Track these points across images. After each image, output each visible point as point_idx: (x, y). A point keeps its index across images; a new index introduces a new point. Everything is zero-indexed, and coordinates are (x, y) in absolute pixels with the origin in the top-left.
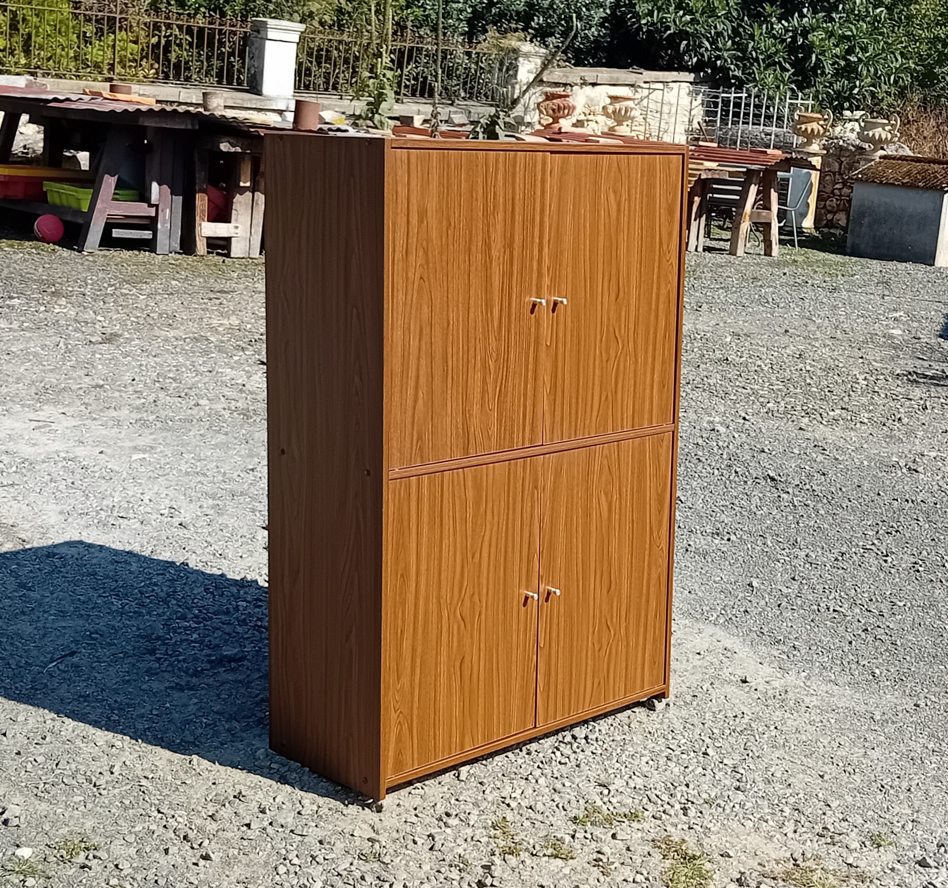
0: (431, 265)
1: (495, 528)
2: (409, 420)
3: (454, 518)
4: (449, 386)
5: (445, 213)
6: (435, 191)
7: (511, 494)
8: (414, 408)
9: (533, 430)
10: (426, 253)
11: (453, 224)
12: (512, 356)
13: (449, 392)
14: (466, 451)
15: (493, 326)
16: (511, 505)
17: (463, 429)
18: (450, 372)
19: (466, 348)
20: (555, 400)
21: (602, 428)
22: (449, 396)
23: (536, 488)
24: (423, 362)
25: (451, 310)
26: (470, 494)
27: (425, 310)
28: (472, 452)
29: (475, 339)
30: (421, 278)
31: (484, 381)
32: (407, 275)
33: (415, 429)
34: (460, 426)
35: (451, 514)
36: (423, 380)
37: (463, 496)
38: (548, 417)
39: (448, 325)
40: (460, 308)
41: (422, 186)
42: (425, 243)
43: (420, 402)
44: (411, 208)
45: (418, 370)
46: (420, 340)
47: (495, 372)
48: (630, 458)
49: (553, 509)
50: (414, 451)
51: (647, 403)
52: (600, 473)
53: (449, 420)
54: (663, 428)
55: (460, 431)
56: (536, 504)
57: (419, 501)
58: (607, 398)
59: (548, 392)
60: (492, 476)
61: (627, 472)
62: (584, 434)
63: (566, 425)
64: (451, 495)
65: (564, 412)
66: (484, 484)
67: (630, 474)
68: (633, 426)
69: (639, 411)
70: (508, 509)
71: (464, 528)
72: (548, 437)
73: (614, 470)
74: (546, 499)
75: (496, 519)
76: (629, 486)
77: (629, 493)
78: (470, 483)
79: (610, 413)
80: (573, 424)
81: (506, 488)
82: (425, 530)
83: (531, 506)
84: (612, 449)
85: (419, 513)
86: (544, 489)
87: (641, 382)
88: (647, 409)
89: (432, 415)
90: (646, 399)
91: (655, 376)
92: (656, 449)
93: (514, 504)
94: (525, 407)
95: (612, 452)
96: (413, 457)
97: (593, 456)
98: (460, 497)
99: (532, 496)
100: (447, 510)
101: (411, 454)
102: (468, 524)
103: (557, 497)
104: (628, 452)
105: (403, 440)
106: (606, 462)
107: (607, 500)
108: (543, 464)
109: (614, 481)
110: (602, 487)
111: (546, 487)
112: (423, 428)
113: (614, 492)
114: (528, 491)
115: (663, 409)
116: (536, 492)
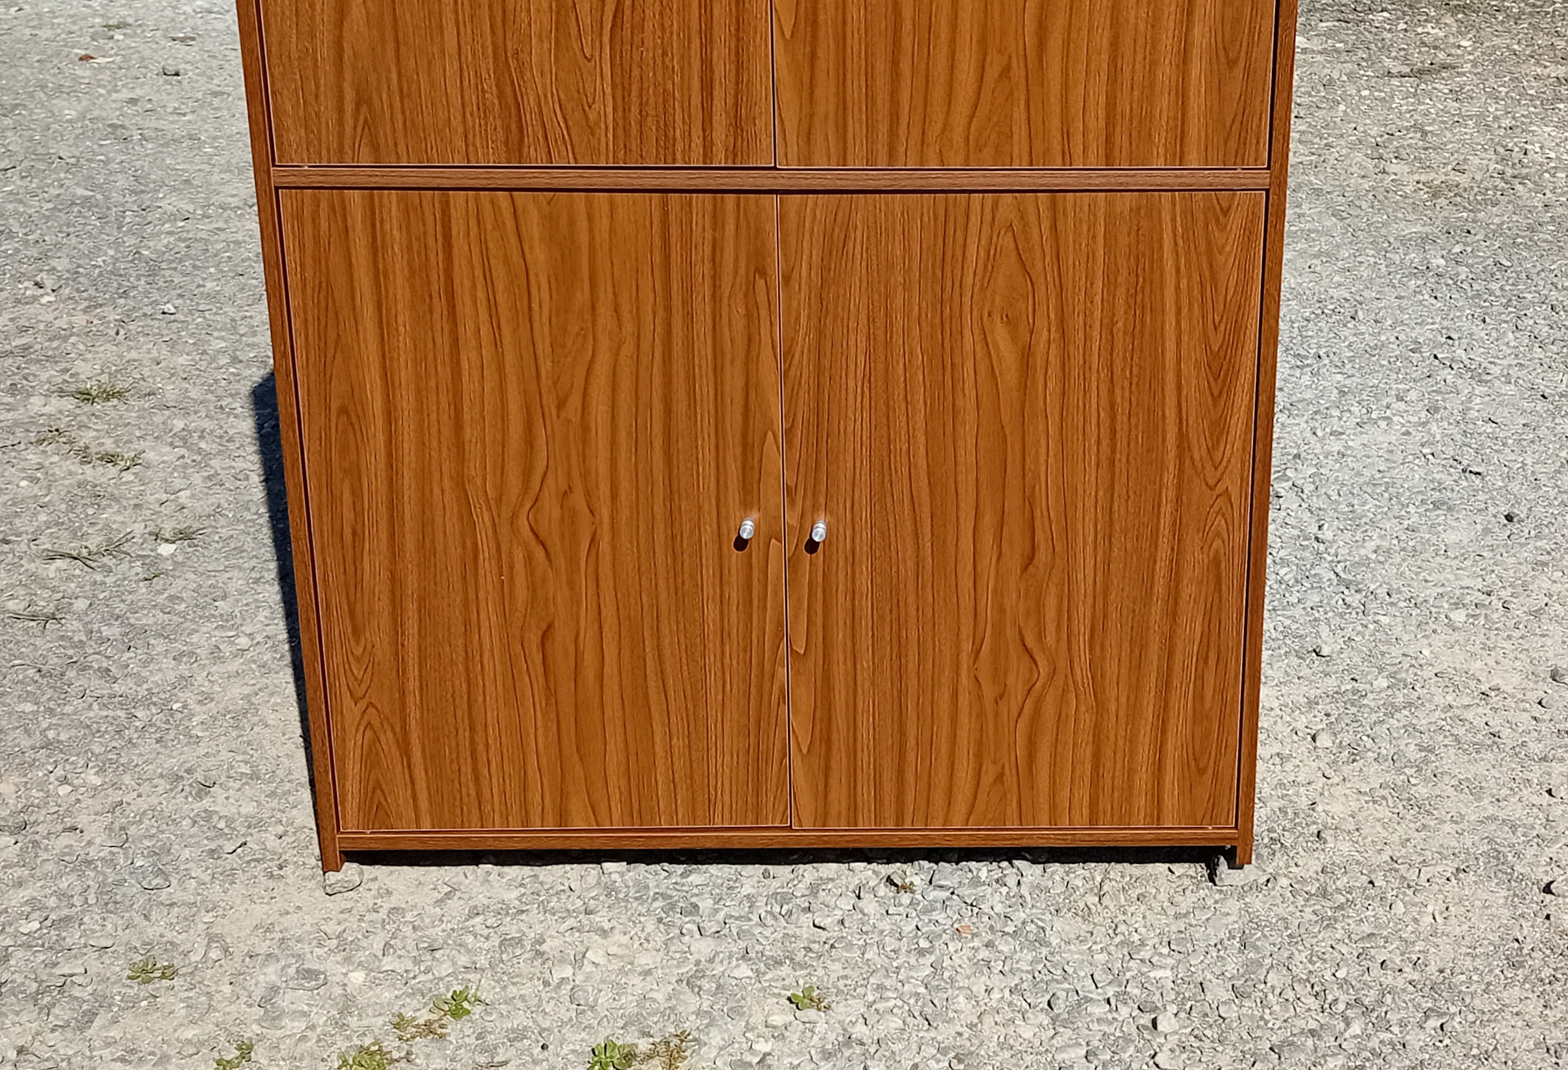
1: (628, 349)
2: (325, 50)
3: (492, 306)
7: (675, 276)
8: (340, 25)
9: (737, 125)
14: (515, 147)
16: (677, 302)
17: (501, 96)
20: (813, 56)
21: (988, 151)
22: (448, 11)
23: (762, 272)
26: (539, 255)
28: (535, 155)
33: (348, 76)
34: (490, 85)
35: (481, 294)
37: (516, 257)
38: (788, 96)
43: (357, 13)
48: (1100, 240)
49: (821, 333)
50: (348, 130)
51: (1165, 104)
52: (986, 267)
53: (452, 69)
54: (1224, 178)
55: (492, 98)
56: (764, 312)
57: (376, 248)
58: (1006, 71)
59: (788, 35)
60: (605, 221)
61: (1090, 280)
62: (922, 158)
63: (856, 128)
64: (475, 248)
65: (849, 91)
66: (584, 239)
67: (1099, 284)
68: (1109, 159)
69: (1131, 120)
70: (668, 309)
71: (524, 332)
72: (793, 150)
73: (1039, 265)
74: (795, 304)
75: (629, 328)
76: (1098, 314)
77: (1096, 334)
78: (534, 228)
79: (1019, 114)
80: (884, 129)
81: (657, 258)
82: (404, 320)
83: (749, 315)
84: (1031, 210)
85: (379, 276)
86: (787, 279)
87: (1140, 42)
88: (1165, 118)
89: (397, 50)
90: (1158, 90)
91: (1197, 31)
92: (1200, 230)
93: (687, 301)
94: (707, 64)
95: (1032, 218)
96: (347, 142)
97: (961, 220)
98: (506, 259)
99: (750, 291)
100: (467, 284)
101: (341, 136)
102: (536, 326)
103: (836, 308)
104: (1092, 226)
105: (311, 99)
106: (1007, 241)
107: (1014, 339)
108: (782, 218)
109: (1041, 292)
110: (993, 301)
111: (795, 275)
112: (373, 78)
113: (1041, 323)
114: (735, 278)
115: (1228, 124)
116: (760, 283)
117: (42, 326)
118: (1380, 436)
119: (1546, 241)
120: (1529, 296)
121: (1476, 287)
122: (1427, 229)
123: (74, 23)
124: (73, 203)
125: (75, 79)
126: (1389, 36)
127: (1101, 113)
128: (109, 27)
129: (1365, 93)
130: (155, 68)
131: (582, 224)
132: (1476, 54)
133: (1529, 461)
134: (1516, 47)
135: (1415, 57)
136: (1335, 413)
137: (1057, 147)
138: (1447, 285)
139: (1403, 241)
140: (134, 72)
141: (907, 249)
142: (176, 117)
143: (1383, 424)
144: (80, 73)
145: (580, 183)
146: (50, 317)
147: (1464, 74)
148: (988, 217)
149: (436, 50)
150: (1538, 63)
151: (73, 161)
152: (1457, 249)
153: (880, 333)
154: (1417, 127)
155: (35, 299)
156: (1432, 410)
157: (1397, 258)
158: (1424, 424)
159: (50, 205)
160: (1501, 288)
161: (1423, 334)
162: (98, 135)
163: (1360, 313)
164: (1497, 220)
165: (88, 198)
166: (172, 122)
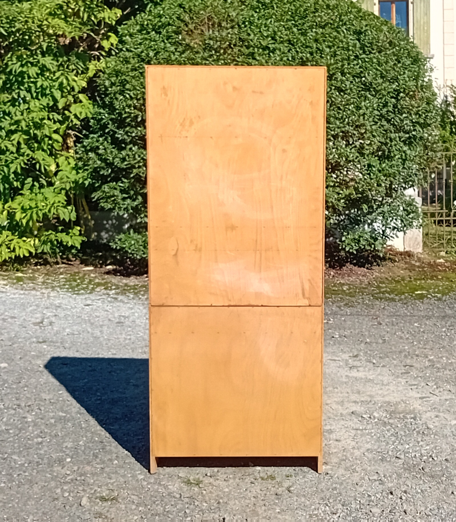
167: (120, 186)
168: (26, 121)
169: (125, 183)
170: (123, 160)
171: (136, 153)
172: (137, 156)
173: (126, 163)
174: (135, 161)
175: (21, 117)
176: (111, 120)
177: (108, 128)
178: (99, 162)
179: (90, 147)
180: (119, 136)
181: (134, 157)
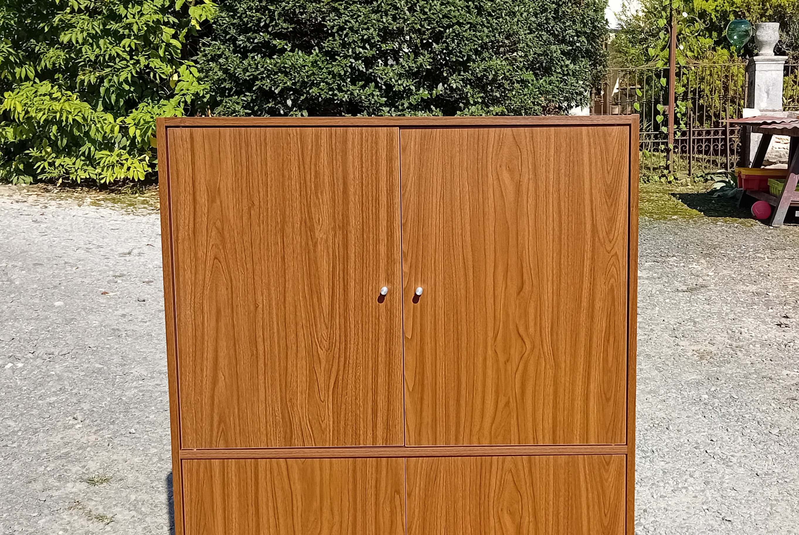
0: (229, 245)
1: (336, 527)
2: (206, 399)
3: (275, 508)
4: (261, 372)
5: (245, 192)
6: (230, 169)
7: (359, 494)
8: (213, 390)
9: (388, 428)
10: (221, 233)
11: (256, 203)
12: (352, 347)
13: (261, 377)
14: (289, 440)
15: (321, 311)
16: (359, 506)
17: (283, 418)
18: (261, 356)
19: (282, 334)
20: (422, 399)
21: (500, 438)
22: (261, 382)
23: (398, 492)
24: (223, 344)
25: (259, 293)
26: (298, 487)
27: (223, 291)
28: (297, 443)
29: (296, 324)
30: (216, 258)
31: (312, 371)
32: (196, 254)
33: (216, 411)
34: (279, 414)
35: (270, 504)
36: (223, 362)
37: (287, 488)
38: (411, 416)
39: (256, 307)
40: (273, 292)
41: (211, 165)
42: (218, 223)
43: (221, 384)
44: (197, 187)
45: (216, 351)
46: (217, 321)
47: (327, 361)
48: (551, 477)
49: (424, 519)
50: (215, 434)
51: (579, 417)
52: (500, 489)
53: (262, 407)
54: (607, 449)
55: (279, 418)
56: (398, 510)
57: (224, 485)
58: (507, 404)
59: (411, 390)
60: (328, 471)
61: (547, 493)
62: (470, 441)
63: (441, 429)
64: (269, 484)
65: (438, 413)
66: (318, 479)
67: (551, 496)
68: (554, 441)
69: (564, 424)
70: (355, 510)
71: (290, 521)
72: (412, 439)
73: (524, 488)
74: (413, 506)
75: (337, 518)
76: (551, 510)
77: (550, 518)
78: (296, 475)
79: (514, 421)
80: (453, 429)
81: (351, 487)
82: (235, 516)
83: (392, 512)
84: (520, 463)
85: (225, 497)
86: (409, 495)
87: (567, 391)
88: (579, 424)
89: (238, 399)
90: (575, 411)
91: (592, 386)
92: (597, 472)
93: (364, 505)
94: (375, 402)
95: (520, 467)
96: (214, 439)
97: (488, 468)
98: (283, 488)
99: (392, 501)
100: (265, 500)
101: (211, 436)
102: (295, 518)
103: (432, 507)
104: (548, 470)
105: (199, 421)
106: (509, 477)
107: (513, 521)
108: (407, 468)
109: (525, 500)
110: (503, 504)
111: (413, 494)
112: (227, 411)
113: (525, 514)
114: (386, 495)
115: (607, 426)
116: (397, 497)
117: (75, 442)
118: (684, 498)
119: (753, 384)
120: (747, 416)
121: (723, 411)
122: (699, 377)
123: (100, 275)
124: (94, 372)
125: (99, 304)
126: (677, 269)
127: (551, 421)
128: (116, 276)
129: (667, 301)
130: (135, 297)
131: (317, 472)
132: (716, 279)
133: (753, 513)
134: (733, 275)
135: (689, 282)
136: (662, 484)
137: (531, 436)
138: (710, 410)
139: (688, 383)
140: (125, 300)
141: (464, 482)
142: (142, 324)
143: (684, 491)
144: (101, 301)
145: (317, 455)
146: (79, 437)
147: (710, 290)
148: (500, 467)
149: (255, 399)
150: (744, 284)
151: (95, 349)
152: (713, 389)
153: (452, 519)
154: (691, 319)
155: (73, 425)
156: (706, 483)
157: (685, 394)
158: (703, 491)
159: (83, 373)
160: (734, 411)
161: (700, 438)
162: (107, 334)
163: (671, 427)
164: (730, 372)
165: (100, 369)
166: (140, 326)
167: (242, 100)
168: (138, 24)
169: (249, 96)
170: (245, 70)
171: (258, 63)
172: (259, 67)
173: (248, 74)
174: (258, 72)
175: (134, 20)
176: (233, 24)
177: (229, 34)
178: (220, 73)
179: (211, 55)
180: (241, 43)
181: (257, 66)
